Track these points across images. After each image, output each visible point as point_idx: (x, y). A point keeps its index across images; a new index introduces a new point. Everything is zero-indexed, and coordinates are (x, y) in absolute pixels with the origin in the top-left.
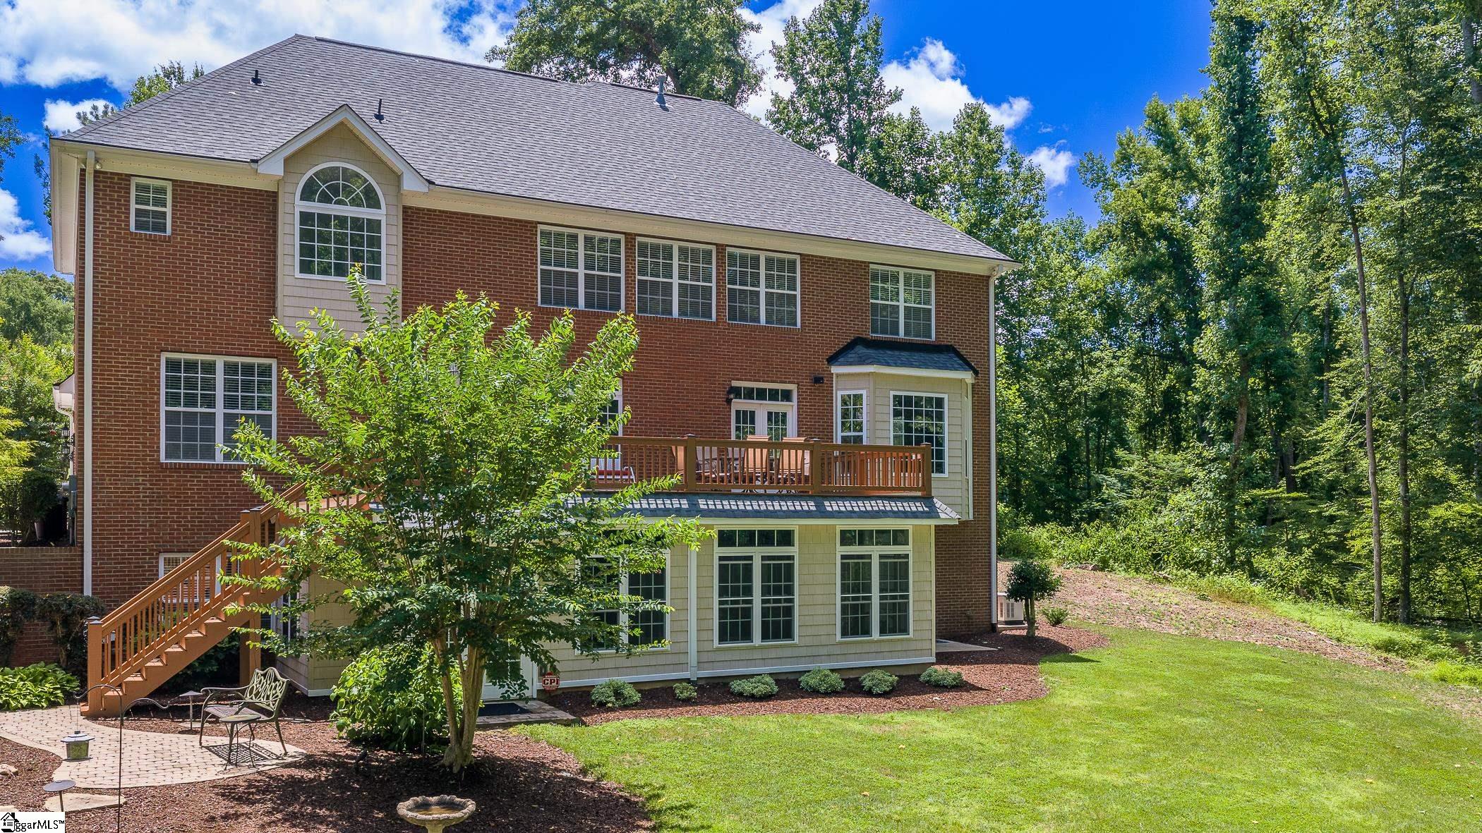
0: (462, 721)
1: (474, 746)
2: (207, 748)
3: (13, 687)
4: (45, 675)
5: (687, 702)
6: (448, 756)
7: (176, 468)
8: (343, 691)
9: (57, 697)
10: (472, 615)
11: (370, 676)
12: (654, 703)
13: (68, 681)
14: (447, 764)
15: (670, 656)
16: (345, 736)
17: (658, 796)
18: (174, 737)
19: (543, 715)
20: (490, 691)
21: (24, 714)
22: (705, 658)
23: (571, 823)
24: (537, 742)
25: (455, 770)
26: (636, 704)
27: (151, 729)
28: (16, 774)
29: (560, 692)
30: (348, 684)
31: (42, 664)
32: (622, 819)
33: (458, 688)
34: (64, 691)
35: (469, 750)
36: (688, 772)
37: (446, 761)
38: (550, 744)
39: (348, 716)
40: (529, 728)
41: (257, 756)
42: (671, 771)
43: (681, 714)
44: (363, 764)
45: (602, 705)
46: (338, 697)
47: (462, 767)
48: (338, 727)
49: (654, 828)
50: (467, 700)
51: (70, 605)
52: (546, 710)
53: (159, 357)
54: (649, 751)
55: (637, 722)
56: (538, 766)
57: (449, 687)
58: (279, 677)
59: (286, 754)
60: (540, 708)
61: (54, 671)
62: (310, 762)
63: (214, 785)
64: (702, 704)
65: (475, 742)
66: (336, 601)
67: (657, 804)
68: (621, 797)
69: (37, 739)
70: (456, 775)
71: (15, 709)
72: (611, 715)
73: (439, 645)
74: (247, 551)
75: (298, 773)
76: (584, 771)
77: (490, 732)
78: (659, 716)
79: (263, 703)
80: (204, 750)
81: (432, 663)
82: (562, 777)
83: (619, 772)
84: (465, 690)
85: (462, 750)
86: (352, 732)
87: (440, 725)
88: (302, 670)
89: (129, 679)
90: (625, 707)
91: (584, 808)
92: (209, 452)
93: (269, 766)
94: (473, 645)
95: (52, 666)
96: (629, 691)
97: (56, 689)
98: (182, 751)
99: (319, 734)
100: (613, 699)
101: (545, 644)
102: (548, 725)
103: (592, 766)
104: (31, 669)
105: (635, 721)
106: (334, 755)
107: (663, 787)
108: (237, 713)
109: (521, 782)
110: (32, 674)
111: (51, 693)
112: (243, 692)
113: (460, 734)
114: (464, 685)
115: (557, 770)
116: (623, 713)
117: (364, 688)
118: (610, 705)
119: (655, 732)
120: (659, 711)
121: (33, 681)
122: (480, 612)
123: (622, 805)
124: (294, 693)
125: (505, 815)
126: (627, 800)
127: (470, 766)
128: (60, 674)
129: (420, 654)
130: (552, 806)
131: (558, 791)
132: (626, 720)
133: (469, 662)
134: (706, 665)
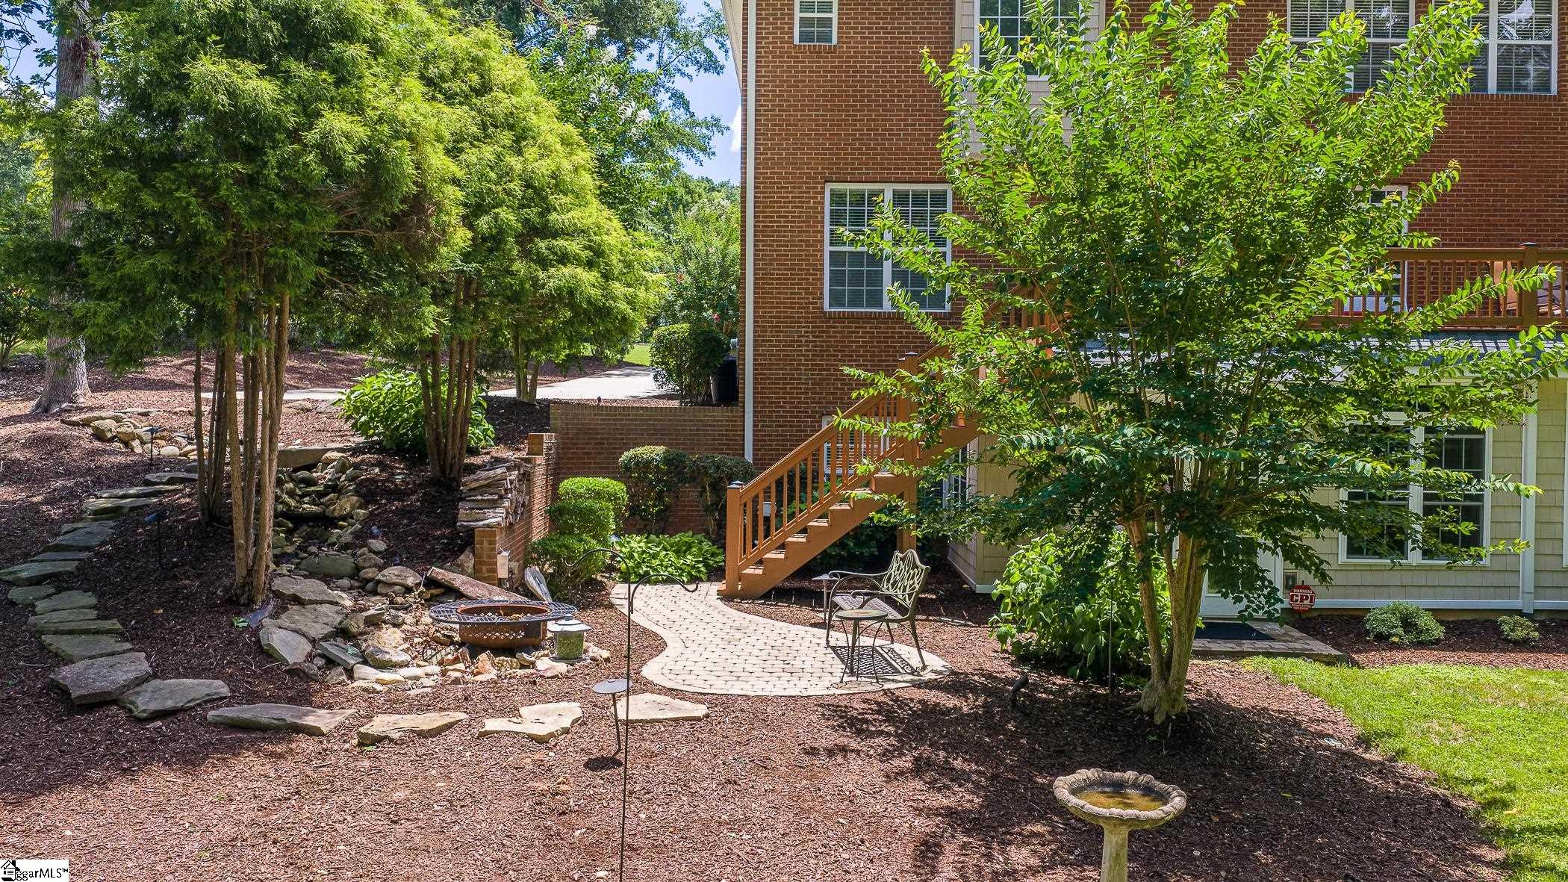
0: (1171, 648)
1: (1189, 682)
2: (834, 649)
3: (654, 556)
4: (689, 546)
5: (1522, 645)
6: (1148, 695)
7: (840, 318)
8: (1008, 588)
9: (699, 572)
10: (1187, 486)
11: (1042, 571)
12: (1467, 643)
13: (713, 555)
14: (1145, 709)
15: (1490, 575)
16: (1010, 649)
17: (1505, 805)
18: (801, 629)
19: (1292, 645)
20: (1214, 604)
21: (660, 588)
22: (1547, 580)
23: (1349, 834)
24: (1284, 684)
25: (1158, 720)
26: (1438, 641)
27: (783, 619)
28: (607, 660)
29: (1315, 614)
30: (1013, 580)
31: (690, 533)
32: (1442, 838)
33: (1165, 597)
34: (706, 565)
35: (1180, 689)
36: (1549, 764)
37: (1144, 704)
38: (1304, 691)
39: (1014, 621)
40: (1270, 662)
41: (891, 666)
42: (1517, 759)
43: (1515, 663)
44: (1025, 695)
45: (1382, 638)
46: (1002, 597)
47: (1168, 717)
48: (999, 637)
49: (1504, 865)
50: (1177, 616)
51: (718, 468)
52: (1296, 640)
53: (823, 188)
54: (1473, 720)
55: (1443, 670)
56: (1289, 725)
57: (1152, 595)
58: (918, 562)
59: (924, 667)
60: (1286, 634)
61: (701, 542)
62: (956, 684)
63: (820, 702)
64: (1548, 650)
65: (1191, 675)
66: (992, 460)
67: (1505, 818)
68: (1436, 796)
69: (656, 618)
70: (1158, 727)
71: (656, 583)
72: (1398, 655)
73: (1135, 529)
74: (872, 384)
75: (933, 697)
76: (1365, 741)
77: (1212, 663)
78: (1479, 663)
79: (899, 596)
80: (830, 651)
81: (1126, 557)
82: (1328, 748)
83: (1423, 750)
84: (1175, 599)
85: (1169, 692)
86: (1017, 645)
87: (1140, 647)
88: (971, 560)
89: (768, 556)
90: (1420, 645)
91: (1372, 811)
92: (876, 299)
93: (898, 684)
94: (1187, 530)
95: (700, 536)
96: (1426, 621)
97: (698, 562)
98: (804, 650)
99: (978, 643)
100: (1400, 631)
101: (1307, 537)
102: (1300, 661)
103: (1380, 735)
104: (677, 538)
105: (1439, 667)
106: (989, 676)
107: (1511, 788)
108: (861, 607)
109: (1261, 751)
110: (677, 543)
111: (693, 567)
112: (880, 579)
113: (1166, 665)
114: (1173, 593)
115: (1322, 735)
116: (1418, 653)
117: (1033, 587)
118: (1395, 639)
119: (1475, 688)
120: (1476, 656)
121: (677, 552)
122: (1199, 484)
123: (1439, 811)
124: (961, 588)
125: (1238, 807)
126: (1447, 804)
127: (1181, 717)
128: (706, 546)
129: (1106, 543)
130: (1313, 798)
131: (1324, 773)
132: (1422, 665)
133: (1182, 561)
134: (1549, 592)
